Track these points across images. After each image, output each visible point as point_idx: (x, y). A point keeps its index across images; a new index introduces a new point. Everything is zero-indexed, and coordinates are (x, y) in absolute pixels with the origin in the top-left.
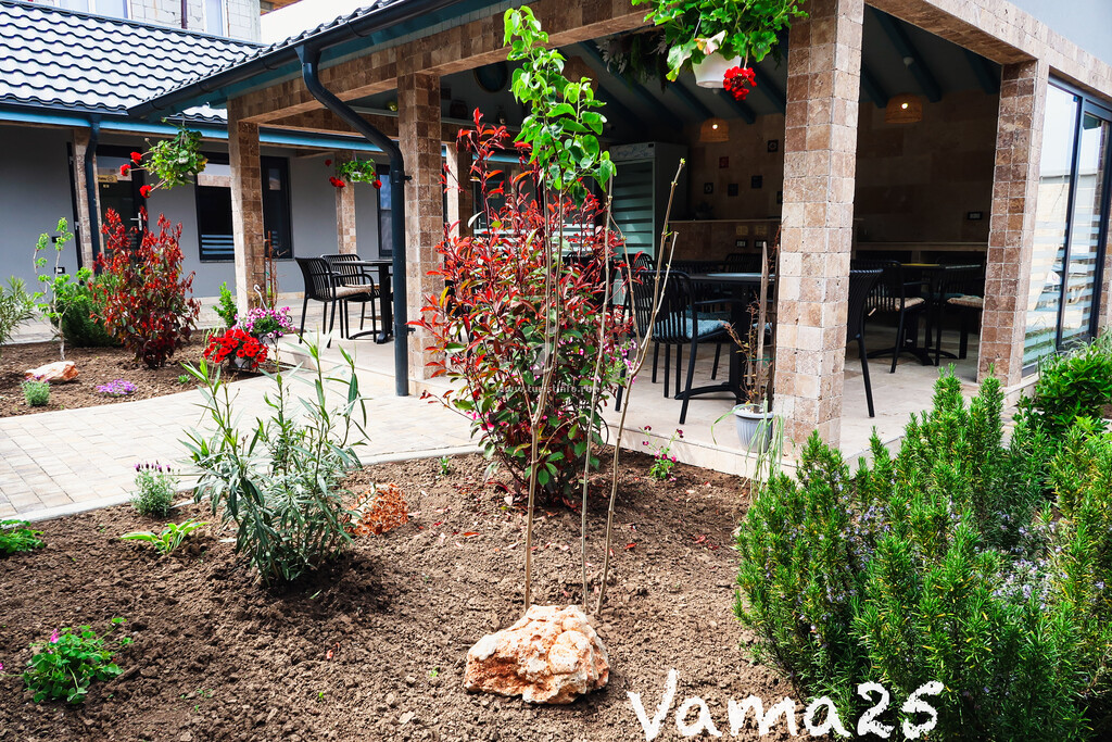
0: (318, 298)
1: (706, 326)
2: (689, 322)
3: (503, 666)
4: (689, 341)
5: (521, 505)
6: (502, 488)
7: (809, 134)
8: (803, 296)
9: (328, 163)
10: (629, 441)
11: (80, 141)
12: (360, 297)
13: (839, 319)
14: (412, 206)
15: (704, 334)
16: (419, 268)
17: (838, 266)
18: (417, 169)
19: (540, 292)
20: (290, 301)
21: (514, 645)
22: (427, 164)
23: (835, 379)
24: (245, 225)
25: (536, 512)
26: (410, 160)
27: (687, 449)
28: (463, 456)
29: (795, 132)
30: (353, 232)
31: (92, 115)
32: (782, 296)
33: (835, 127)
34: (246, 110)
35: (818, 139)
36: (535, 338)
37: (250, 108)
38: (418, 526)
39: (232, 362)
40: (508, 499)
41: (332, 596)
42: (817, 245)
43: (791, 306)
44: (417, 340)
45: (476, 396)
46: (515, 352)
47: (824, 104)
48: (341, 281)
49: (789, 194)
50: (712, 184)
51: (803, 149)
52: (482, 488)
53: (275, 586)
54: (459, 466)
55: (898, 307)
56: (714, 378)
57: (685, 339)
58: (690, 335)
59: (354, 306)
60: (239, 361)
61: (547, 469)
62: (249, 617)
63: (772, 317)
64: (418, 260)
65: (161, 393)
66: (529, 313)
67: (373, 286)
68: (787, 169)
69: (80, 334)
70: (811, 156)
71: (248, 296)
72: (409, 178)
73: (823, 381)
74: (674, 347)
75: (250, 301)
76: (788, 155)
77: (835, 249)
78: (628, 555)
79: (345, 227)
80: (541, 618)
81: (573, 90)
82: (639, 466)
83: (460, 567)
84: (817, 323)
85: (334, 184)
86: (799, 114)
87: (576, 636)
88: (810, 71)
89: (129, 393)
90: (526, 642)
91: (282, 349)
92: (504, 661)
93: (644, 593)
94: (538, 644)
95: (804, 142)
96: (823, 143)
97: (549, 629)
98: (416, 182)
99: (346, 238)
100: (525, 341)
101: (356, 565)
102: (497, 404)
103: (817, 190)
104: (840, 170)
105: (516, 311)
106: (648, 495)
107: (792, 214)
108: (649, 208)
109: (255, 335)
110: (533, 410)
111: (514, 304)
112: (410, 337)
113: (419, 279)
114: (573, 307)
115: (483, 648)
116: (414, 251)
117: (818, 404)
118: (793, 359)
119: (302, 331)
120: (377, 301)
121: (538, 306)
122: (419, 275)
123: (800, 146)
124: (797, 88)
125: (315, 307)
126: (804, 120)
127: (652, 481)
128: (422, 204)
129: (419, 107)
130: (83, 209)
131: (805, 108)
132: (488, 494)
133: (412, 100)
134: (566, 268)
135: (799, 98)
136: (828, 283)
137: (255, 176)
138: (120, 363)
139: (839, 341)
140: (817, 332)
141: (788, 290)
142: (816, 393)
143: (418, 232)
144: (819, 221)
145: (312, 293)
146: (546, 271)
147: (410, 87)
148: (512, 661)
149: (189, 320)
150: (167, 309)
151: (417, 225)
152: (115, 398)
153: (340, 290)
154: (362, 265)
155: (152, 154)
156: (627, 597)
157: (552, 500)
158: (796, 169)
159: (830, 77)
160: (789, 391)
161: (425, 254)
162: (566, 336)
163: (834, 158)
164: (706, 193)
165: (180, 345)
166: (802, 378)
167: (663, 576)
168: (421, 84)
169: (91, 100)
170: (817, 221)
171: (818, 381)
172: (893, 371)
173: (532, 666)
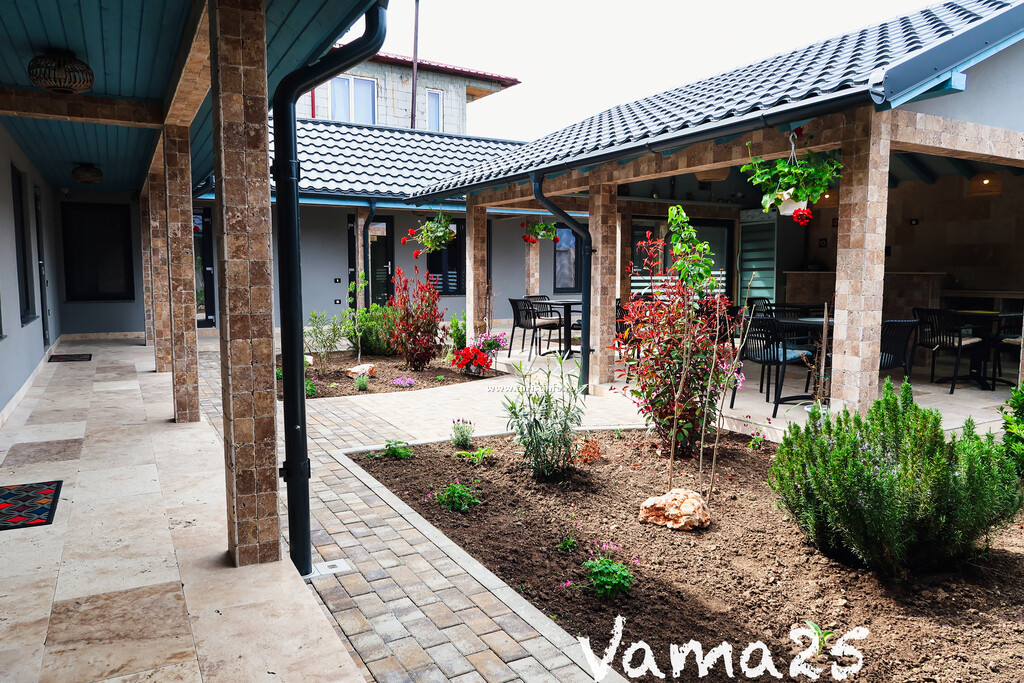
0: (521, 326)
1: (792, 354)
2: (781, 350)
3: (657, 511)
4: (781, 363)
5: (666, 455)
6: (654, 446)
7: (852, 239)
8: (848, 337)
9: (522, 225)
10: (737, 427)
11: (362, 215)
12: (551, 327)
13: (873, 352)
14: (596, 269)
15: (792, 359)
16: (599, 310)
17: (873, 319)
18: (601, 246)
19: (682, 332)
20: (502, 326)
21: (664, 502)
22: (607, 242)
23: (871, 390)
24: (475, 275)
25: (675, 459)
26: (596, 239)
27: (775, 433)
28: (629, 430)
29: (844, 237)
30: (537, 275)
31: (371, 199)
32: (835, 336)
33: (867, 235)
34: (480, 199)
35: (857, 242)
36: (677, 357)
37: (484, 198)
38: (606, 462)
39: (468, 368)
40: (659, 452)
41: (568, 484)
42: (857, 306)
43: (842, 343)
44: (596, 357)
45: (643, 388)
46: (666, 365)
47: (861, 222)
48: (538, 315)
49: (840, 274)
50: (826, 240)
51: (849, 247)
52: (642, 445)
53: (539, 477)
54: (627, 435)
55: (956, 344)
56: (806, 391)
57: (777, 362)
58: (781, 360)
59: (545, 333)
60: (473, 368)
61: (683, 432)
62: (530, 489)
63: (829, 349)
64: (599, 304)
65: (428, 386)
66: (674, 343)
67: (560, 318)
68: (839, 259)
69: (368, 348)
70: (853, 252)
71: (475, 324)
72: (595, 251)
73: (861, 391)
74: (773, 367)
75: (475, 328)
76: (840, 251)
77: (868, 308)
78: (728, 482)
79: (531, 272)
80: (678, 493)
81: (700, 247)
82: (743, 442)
83: (631, 480)
84: (857, 354)
85: (526, 240)
86: (846, 226)
87: (694, 501)
88: (853, 201)
89: (411, 386)
90: (670, 501)
91: (500, 361)
92: (659, 509)
93: (735, 498)
94: (676, 502)
95: (849, 243)
96: (860, 244)
97: (680, 497)
98: (599, 254)
99: (532, 280)
100: (672, 359)
101: (577, 473)
102: (655, 394)
103: (856, 272)
104: (872, 261)
105: (667, 342)
106: (744, 455)
107: (842, 287)
108: (771, 259)
109: (483, 351)
110: (677, 391)
111: (666, 338)
112: (591, 355)
113: (599, 317)
114: (700, 341)
115: (649, 503)
116: (596, 298)
117: (857, 405)
118: (842, 376)
119: (510, 350)
120: (563, 328)
121: (680, 340)
122: (599, 315)
123: (847, 246)
124: (845, 211)
125: (519, 331)
126: (849, 230)
127: (749, 449)
128: (603, 268)
129: (603, 205)
130: (360, 261)
131: (849, 223)
132: (647, 449)
133: (599, 201)
134: (697, 317)
135: (846, 216)
136: (864, 329)
137: (483, 242)
138: (396, 367)
139: (873, 366)
140: (857, 360)
141: (839, 334)
142: (857, 398)
143: (599, 286)
144: (858, 292)
145: (518, 323)
146: (685, 320)
147: (598, 192)
148: (663, 509)
149: (442, 340)
150: (430, 332)
151: (599, 282)
152: (403, 388)
153: (539, 321)
154: (550, 304)
155: (421, 230)
156: (724, 499)
157: (684, 452)
158: (844, 259)
159: (865, 205)
160: (840, 396)
161: (603, 301)
162: (695, 357)
163: (868, 254)
164: (821, 246)
165: (434, 356)
166: (848, 388)
167: (748, 492)
168: (605, 191)
169: (371, 188)
170: (856, 291)
171: (857, 391)
172: (952, 392)
173: (672, 511)
